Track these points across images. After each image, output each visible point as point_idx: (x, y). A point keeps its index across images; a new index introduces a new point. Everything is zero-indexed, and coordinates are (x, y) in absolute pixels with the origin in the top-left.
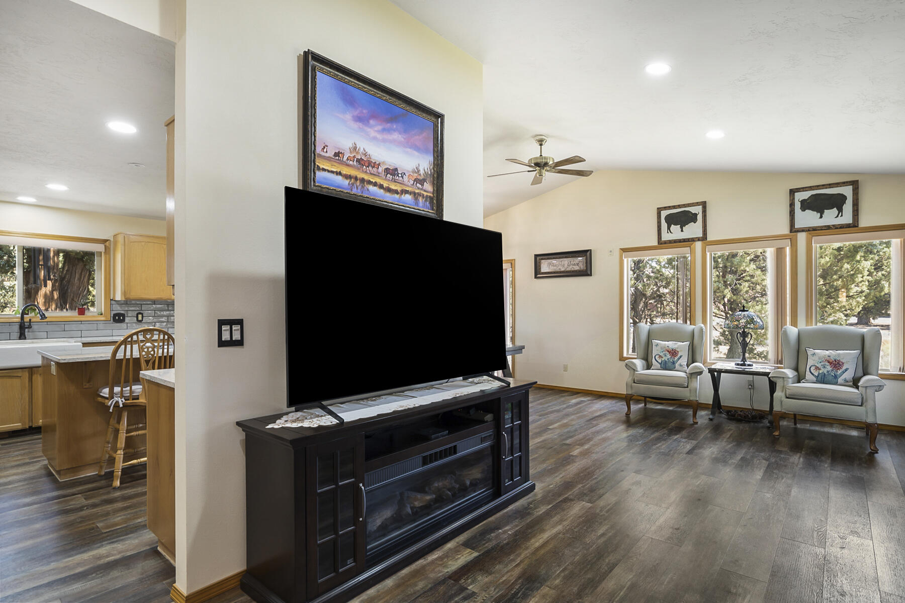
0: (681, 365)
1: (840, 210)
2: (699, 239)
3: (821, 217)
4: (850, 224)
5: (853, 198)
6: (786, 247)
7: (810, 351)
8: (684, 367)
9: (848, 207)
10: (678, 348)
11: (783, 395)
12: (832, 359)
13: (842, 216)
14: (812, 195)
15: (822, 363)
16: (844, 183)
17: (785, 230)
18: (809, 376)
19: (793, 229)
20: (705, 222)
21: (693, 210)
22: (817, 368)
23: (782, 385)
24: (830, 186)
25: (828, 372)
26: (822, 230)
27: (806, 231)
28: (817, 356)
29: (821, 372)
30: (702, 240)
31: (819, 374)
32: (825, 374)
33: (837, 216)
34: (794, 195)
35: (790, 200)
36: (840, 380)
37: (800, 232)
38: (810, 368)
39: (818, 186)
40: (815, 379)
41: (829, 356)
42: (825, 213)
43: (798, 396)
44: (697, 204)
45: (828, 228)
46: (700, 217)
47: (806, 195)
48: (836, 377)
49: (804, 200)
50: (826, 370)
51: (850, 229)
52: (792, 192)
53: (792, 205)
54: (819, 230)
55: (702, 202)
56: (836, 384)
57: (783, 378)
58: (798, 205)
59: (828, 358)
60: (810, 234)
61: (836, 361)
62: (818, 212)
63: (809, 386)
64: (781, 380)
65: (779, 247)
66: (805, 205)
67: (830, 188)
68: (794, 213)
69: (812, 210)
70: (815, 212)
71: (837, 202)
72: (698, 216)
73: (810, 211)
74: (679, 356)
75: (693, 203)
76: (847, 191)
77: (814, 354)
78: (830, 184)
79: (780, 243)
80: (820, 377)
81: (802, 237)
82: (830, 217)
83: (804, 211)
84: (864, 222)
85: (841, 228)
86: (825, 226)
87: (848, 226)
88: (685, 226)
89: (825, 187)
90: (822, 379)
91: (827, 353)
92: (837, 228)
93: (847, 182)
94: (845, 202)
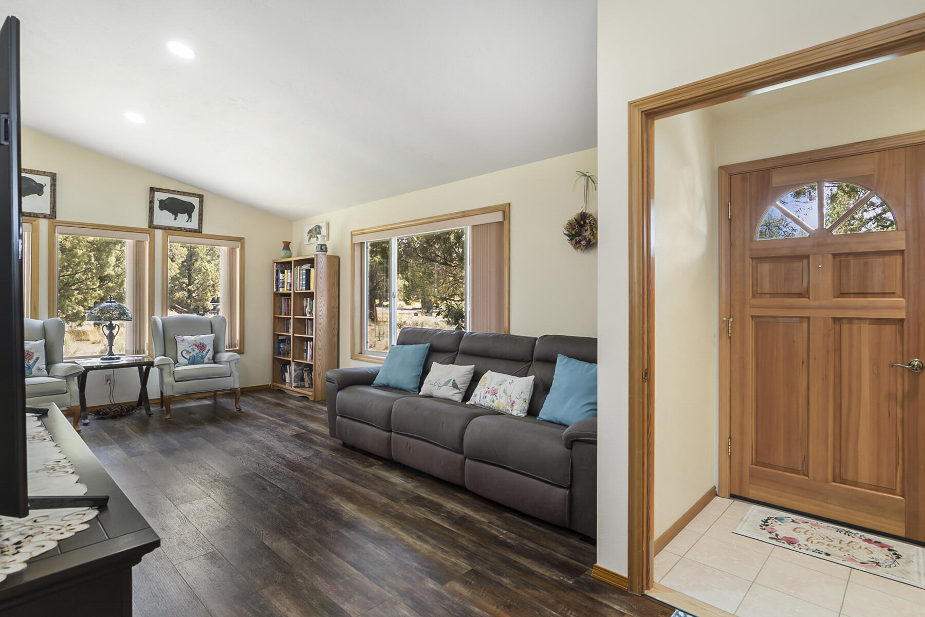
0: (39, 369)
1: (190, 216)
2: (45, 216)
3: (175, 219)
4: (196, 230)
5: (199, 209)
6: (145, 241)
7: (179, 338)
8: (44, 371)
9: (195, 215)
10: (31, 349)
11: (171, 379)
12: (198, 342)
13: (191, 221)
14: (169, 198)
15: (192, 347)
16: (193, 194)
17: (144, 225)
18: (181, 360)
19: (151, 225)
20: (54, 197)
21: (38, 179)
22: (188, 352)
23: (169, 371)
24: (184, 193)
25: (197, 354)
26: (176, 230)
27: (163, 229)
28: (186, 342)
29: (191, 355)
30: (49, 218)
31: (190, 357)
32: (194, 356)
33: (187, 221)
34: (154, 193)
35: (150, 197)
36: (206, 360)
37: (158, 229)
38: (182, 352)
39: (174, 191)
40: (187, 362)
41: (195, 341)
42: (178, 216)
43: (185, 378)
44: (44, 174)
45: (180, 229)
46: (47, 190)
47: (164, 196)
48: (203, 357)
49: (162, 200)
50: (195, 352)
51: (196, 234)
52: (153, 190)
53: (152, 202)
54: (173, 230)
55: (51, 173)
56: (203, 363)
57: (169, 364)
58: (156, 204)
59: (195, 343)
60: (166, 232)
61: (201, 344)
62: (173, 214)
63: (183, 368)
64: (167, 366)
65: (139, 240)
66: (164, 205)
67: (184, 195)
68: (153, 210)
69: (169, 211)
70: (171, 214)
71: (187, 209)
72: (44, 187)
73: (167, 212)
74: (35, 358)
75: (38, 171)
76: (195, 201)
77: (183, 340)
78: (183, 192)
79: (140, 236)
80: (191, 360)
81: (159, 234)
82: (182, 221)
83: (162, 210)
84: (205, 231)
85: (190, 231)
86: (178, 228)
87: (195, 231)
88: (24, 196)
89: (179, 193)
90: (193, 361)
91: (193, 338)
92: (187, 231)
93: (196, 194)
94: (193, 211)
